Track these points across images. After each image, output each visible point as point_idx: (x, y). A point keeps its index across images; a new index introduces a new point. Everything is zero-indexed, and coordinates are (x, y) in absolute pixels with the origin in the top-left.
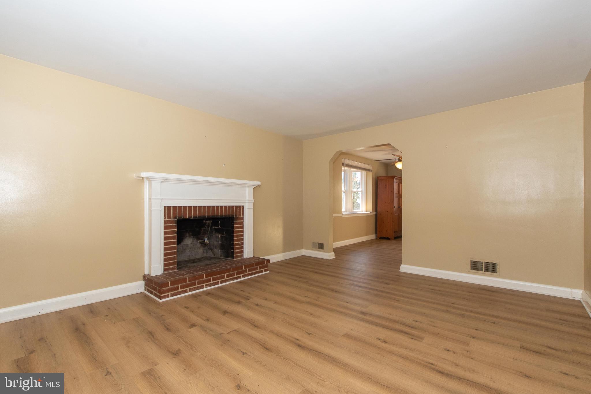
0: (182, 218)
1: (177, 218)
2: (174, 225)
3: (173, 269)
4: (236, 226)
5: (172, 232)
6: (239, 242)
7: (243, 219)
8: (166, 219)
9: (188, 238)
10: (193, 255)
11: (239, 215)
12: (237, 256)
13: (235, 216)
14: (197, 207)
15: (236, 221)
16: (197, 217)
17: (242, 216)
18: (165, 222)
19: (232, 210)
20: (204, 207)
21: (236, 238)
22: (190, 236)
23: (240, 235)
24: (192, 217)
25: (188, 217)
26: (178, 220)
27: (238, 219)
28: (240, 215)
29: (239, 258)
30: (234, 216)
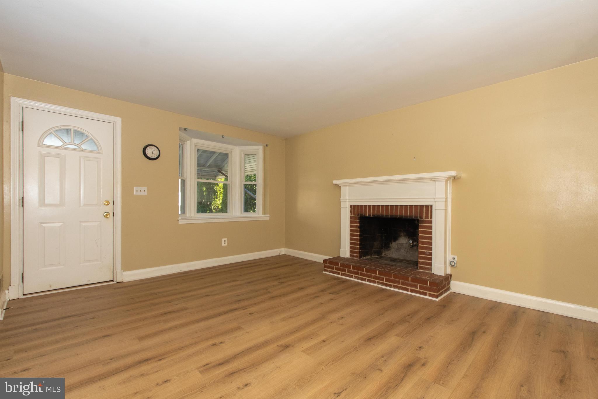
0: (364, 215)
1: (360, 215)
2: (358, 220)
3: (356, 257)
4: (421, 230)
5: (356, 227)
6: (426, 251)
7: (431, 222)
8: (352, 216)
9: (403, 237)
10: (408, 256)
11: (425, 217)
12: (421, 266)
13: (420, 218)
14: (376, 206)
15: (422, 224)
16: (376, 215)
17: (430, 219)
18: (351, 218)
19: (415, 211)
20: (383, 206)
21: (420, 245)
22: (405, 236)
23: (427, 242)
24: (372, 215)
25: (368, 215)
26: (360, 217)
27: (423, 222)
28: (427, 217)
29: (425, 271)
30: (418, 217)
